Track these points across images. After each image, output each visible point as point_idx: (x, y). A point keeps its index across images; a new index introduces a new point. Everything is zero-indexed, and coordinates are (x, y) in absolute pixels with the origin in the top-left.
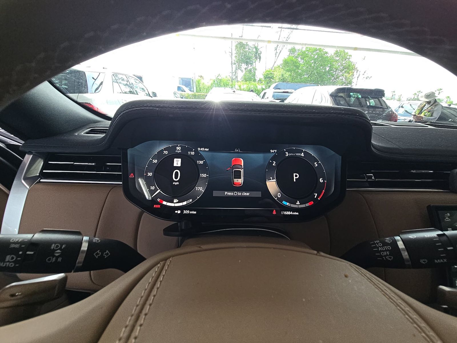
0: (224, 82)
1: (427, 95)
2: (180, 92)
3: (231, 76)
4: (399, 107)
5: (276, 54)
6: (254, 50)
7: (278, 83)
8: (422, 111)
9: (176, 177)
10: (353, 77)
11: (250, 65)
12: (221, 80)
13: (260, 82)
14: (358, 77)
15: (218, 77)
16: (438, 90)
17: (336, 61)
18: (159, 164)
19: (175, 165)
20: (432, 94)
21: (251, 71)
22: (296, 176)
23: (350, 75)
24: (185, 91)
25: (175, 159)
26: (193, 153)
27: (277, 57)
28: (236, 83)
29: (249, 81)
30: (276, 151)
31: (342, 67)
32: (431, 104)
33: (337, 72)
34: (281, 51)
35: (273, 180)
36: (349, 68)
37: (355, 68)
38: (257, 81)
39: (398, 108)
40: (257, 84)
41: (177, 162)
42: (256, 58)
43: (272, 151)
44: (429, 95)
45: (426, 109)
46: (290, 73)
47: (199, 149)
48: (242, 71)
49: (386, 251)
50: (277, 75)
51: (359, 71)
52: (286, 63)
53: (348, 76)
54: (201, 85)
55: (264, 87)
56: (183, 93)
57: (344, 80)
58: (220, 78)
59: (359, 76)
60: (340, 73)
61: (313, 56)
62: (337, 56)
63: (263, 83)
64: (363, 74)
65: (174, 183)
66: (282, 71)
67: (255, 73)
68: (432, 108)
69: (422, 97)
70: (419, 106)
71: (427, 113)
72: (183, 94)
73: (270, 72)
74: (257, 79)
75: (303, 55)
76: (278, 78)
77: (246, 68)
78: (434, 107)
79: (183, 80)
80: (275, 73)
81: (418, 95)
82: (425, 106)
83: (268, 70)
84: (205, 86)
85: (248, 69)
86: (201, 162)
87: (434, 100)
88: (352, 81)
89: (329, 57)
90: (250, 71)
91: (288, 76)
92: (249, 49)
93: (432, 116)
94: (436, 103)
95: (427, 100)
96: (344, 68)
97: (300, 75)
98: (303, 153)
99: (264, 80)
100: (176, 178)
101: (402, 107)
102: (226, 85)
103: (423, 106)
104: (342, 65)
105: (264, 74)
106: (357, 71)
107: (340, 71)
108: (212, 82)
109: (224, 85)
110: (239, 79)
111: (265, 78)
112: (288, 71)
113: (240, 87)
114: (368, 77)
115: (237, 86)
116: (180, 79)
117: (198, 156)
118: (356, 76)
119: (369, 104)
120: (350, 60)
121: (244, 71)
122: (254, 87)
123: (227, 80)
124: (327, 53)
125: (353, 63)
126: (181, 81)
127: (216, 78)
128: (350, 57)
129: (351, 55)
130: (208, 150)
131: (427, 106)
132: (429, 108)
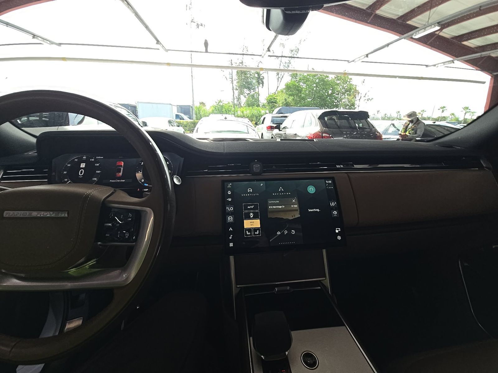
0: (226, 108)
1: (409, 115)
2: (178, 120)
3: (233, 102)
5: (278, 79)
6: (256, 75)
7: (281, 107)
8: (407, 130)
9: (81, 173)
10: (356, 99)
11: (252, 91)
12: (222, 106)
13: (264, 107)
14: (360, 100)
15: (219, 103)
16: (441, 108)
17: (338, 84)
18: (71, 167)
19: (81, 167)
20: (413, 113)
23: (352, 97)
24: (183, 119)
26: (93, 160)
27: (279, 82)
28: (239, 109)
29: (252, 106)
31: (344, 90)
32: (414, 122)
33: (340, 95)
34: (283, 76)
35: (140, 173)
36: (351, 91)
37: (357, 90)
40: (261, 110)
41: (83, 165)
42: (259, 84)
44: (411, 115)
45: (410, 127)
46: (293, 97)
47: (97, 157)
48: (245, 97)
50: (281, 99)
51: (360, 93)
52: (288, 87)
53: (351, 99)
54: (201, 111)
55: (268, 112)
56: (182, 121)
58: (221, 104)
59: (361, 98)
60: (342, 96)
62: (338, 80)
63: (267, 107)
64: (365, 97)
65: (80, 177)
66: (285, 96)
67: (258, 98)
68: (415, 126)
69: (404, 116)
70: (404, 125)
71: (411, 132)
72: (181, 123)
73: (273, 97)
74: (261, 105)
75: (306, 80)
76: (281, 103)
77: (249, 93)
79: (181, 108)
80: (278, 98)
81: (422, 115)
83: (271, 94)
84: (206, 113)
85: (251, 94)
86: (98, 165)
87: (417, 118)
88: (355, 103)
89: (330, 81)
90: (253, 96)
91: (291, 100)
92: (251, 75)
93: (416, 133)
94: (419, 122)
95: (410, 119)
96: (346, 91)
97: (304, 99)
99: (268, 105)
102: (227, 112)
103: (407, 125)
104: (343, 88)
105: (267, 99)
106: (359, 93)
107: (343, 94)
108: (213, 108)
109: (226, 111)
110: (242, 105)
111: (269, 103)
112: (290, 95)
113: (243, 112)
114: (369, 99)
115: (240, 111)
116: (178, 107)
117: (96, 161)
118: (358, 98)
119: (357, 126)
120: (351, 83)
121: (247, 97)
122: (257, 112)
123: (229, 106)
124: (328, 77)
125: (354, 86)
126: (180, 109)
127: (217, 104)
128: (351, 80)
129: (351, 79)
130: (102, 157)
131: (410, 125)
132: (413, 127)
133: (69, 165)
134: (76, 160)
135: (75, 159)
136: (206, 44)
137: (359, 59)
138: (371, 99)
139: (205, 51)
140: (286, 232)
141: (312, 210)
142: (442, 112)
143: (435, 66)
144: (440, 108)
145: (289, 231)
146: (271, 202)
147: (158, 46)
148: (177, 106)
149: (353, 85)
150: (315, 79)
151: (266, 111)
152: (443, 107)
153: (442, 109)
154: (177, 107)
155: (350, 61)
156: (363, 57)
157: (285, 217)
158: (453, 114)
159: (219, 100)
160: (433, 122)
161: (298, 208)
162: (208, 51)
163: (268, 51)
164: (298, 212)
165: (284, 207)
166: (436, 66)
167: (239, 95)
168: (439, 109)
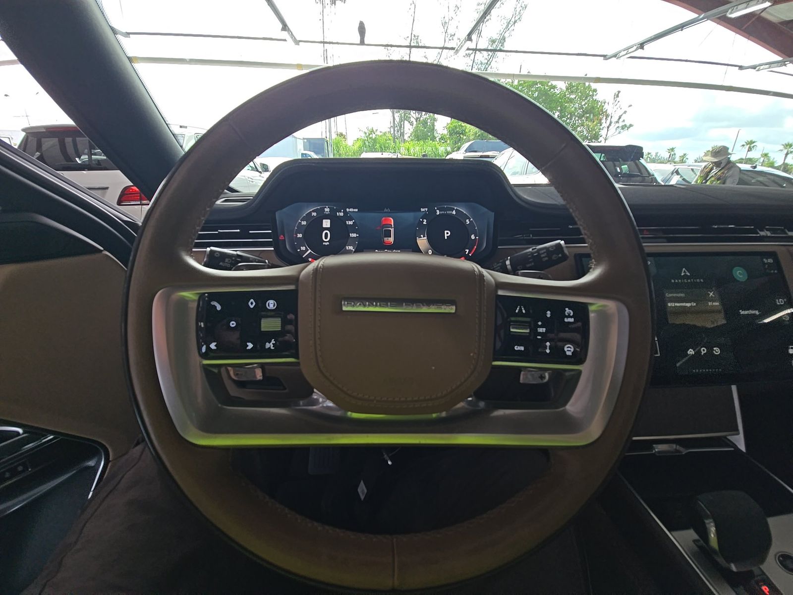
0: (381, 143)
1: (715, 152)
3: (392, 132)
4: (672, 173)
7: (473, 142)
8: (708, 178)
10: (601, 127)
11: (424, 113)
12: (375, 140)
13: (442, 141)
14: (608, 127)
15: (369, 135)
17: (571, 101)
18: (308, 225)
19: (324, 226)
20: (723, 149)
21: (426, 123)
22: (447, 234)
23: (595, 123)
25: (324, 221)
26: (342, 214)
28: (402, 145)
29: (423, 139)
30: (426, 209)
31: (581, 110)
32: (722, 166)
33: (573, 119)
35: (424, 238)
36: (595, 112)
37: (604, 110)
38: (437, 139)
39: (670, 175)
40: (438, 146)
41: (326, 223)
43: (422, 210)
44: (718, 152)
45: (713, 174)
47: (348, 210)
48: (412, 124)
49: (498, 267)
51: (610, 117)
53: (592, 126)
54: (342, 149)
55: (449, 149)
57: (585, 133)
58: (374, 136)
59: (610, 125)
60: (578, 120)
61: (530, 93)
62: (572, 92)
63: (448, 142)
64: (617, 122)
65: (324, 243)
67: (433, 125)
68: (723, 173)
70: (702, 171)
71: (714, 182)
73: (460, 124)
74: (438, 136)
76: (472, 133)
77: (418, 118)
78: (726, 172)
79: (310, 143)
82: (712, 169)
85: (422, 119)
86: (351, 223)
87: (727, 159)
88: (600, 133)
89: (558, 94)
94: (730, 165)
95: (716, 160)
96: (586, 112)
98: (454, 211)
99: (449, 138)
100: (326, 238)
101: (677, 173)
102: (384, 149)
103: (708, 170)
104: (581, 107)
105: (449, 127)
106: (607, 116)
107: (578, 117)
108: (360, 143)
109: (381, 147)
110: (406, 137)
111: (451, 134)
113: (408, 150)
114: (625, 125)
115: (404, 148)
116: (306, 141)
117: (347, 217)
118: (605, 124)
119: (619, 171)
120: (595, 98)
121: (415, 123)
122: (432, 149)
123: (386, 140)
124: (554, 87)
125: (600, 104)
126: (308, 144)
127: (367, 137)
128: (595, 93)
129: (595, 90)
130: (357, 210)
131: (715, 170)
132: (719, 173)
133: (304, 223)
134: (314, 214)
135: (313, 211)
136: (362, 29)
137: (625, 52)
138: (628, 125)
139: (359, 42)
140: (704, 350)
141: (746, 312)
142: (748, 151)
143: (755, 68)
144: (745, 144)
145: (710, 349)
146: (670, 295)
147: (285, 35)
148: (304, 139)
149: (598, 102)
150: (532, 91)
151: (448, 148)
152: (749, 141)
153: (749, 146)
154: (304, 142)
155: (607, 57)
156: (635, 48)
157: (699, 324)
158: (766, 155)
159: (370, 128)
160: (751, 167)
161: (720, 308)
162: (366, 43)
163: (468, 40)
164: (722, 315)
165: (695, 304)
166: (757, 69)
167: (401, 120)
168: (743, 145)
